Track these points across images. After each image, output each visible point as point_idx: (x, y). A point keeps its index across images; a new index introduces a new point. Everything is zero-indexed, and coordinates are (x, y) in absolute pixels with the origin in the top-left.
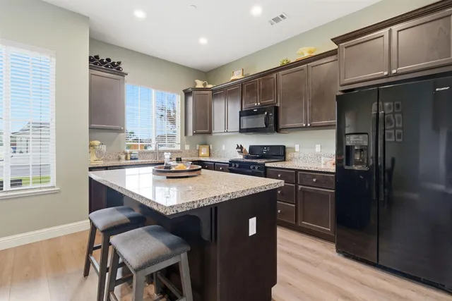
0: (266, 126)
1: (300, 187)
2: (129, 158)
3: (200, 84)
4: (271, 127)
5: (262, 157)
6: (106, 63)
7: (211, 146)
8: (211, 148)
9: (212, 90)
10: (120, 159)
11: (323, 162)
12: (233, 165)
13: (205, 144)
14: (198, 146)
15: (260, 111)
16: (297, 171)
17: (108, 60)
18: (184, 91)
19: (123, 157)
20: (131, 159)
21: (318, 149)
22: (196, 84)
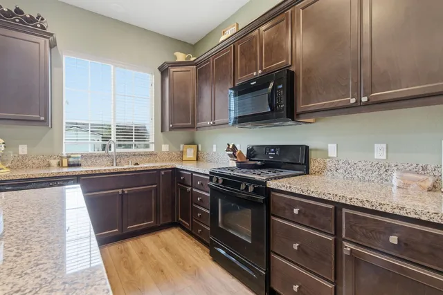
0: (272, 110)
1: (348, 247)
2: (65, 164)
3: (181, 57)
4: (280, 110)
5: (266, 166)
6: (13, 16)
7: (200, 146)
8: (200, 149)
9: (196, 64)
10: (49, 166)
11: (395, 182)
12: (215, 180)
13: (192, 143)
14: (182, 146)
15: (262, 83)
16: (338, 206)
17: (18, 11)
18: (159, 69)
19: (54, 162)
20: (70, 165)
21: (380, 153)
22: (176, 58)
